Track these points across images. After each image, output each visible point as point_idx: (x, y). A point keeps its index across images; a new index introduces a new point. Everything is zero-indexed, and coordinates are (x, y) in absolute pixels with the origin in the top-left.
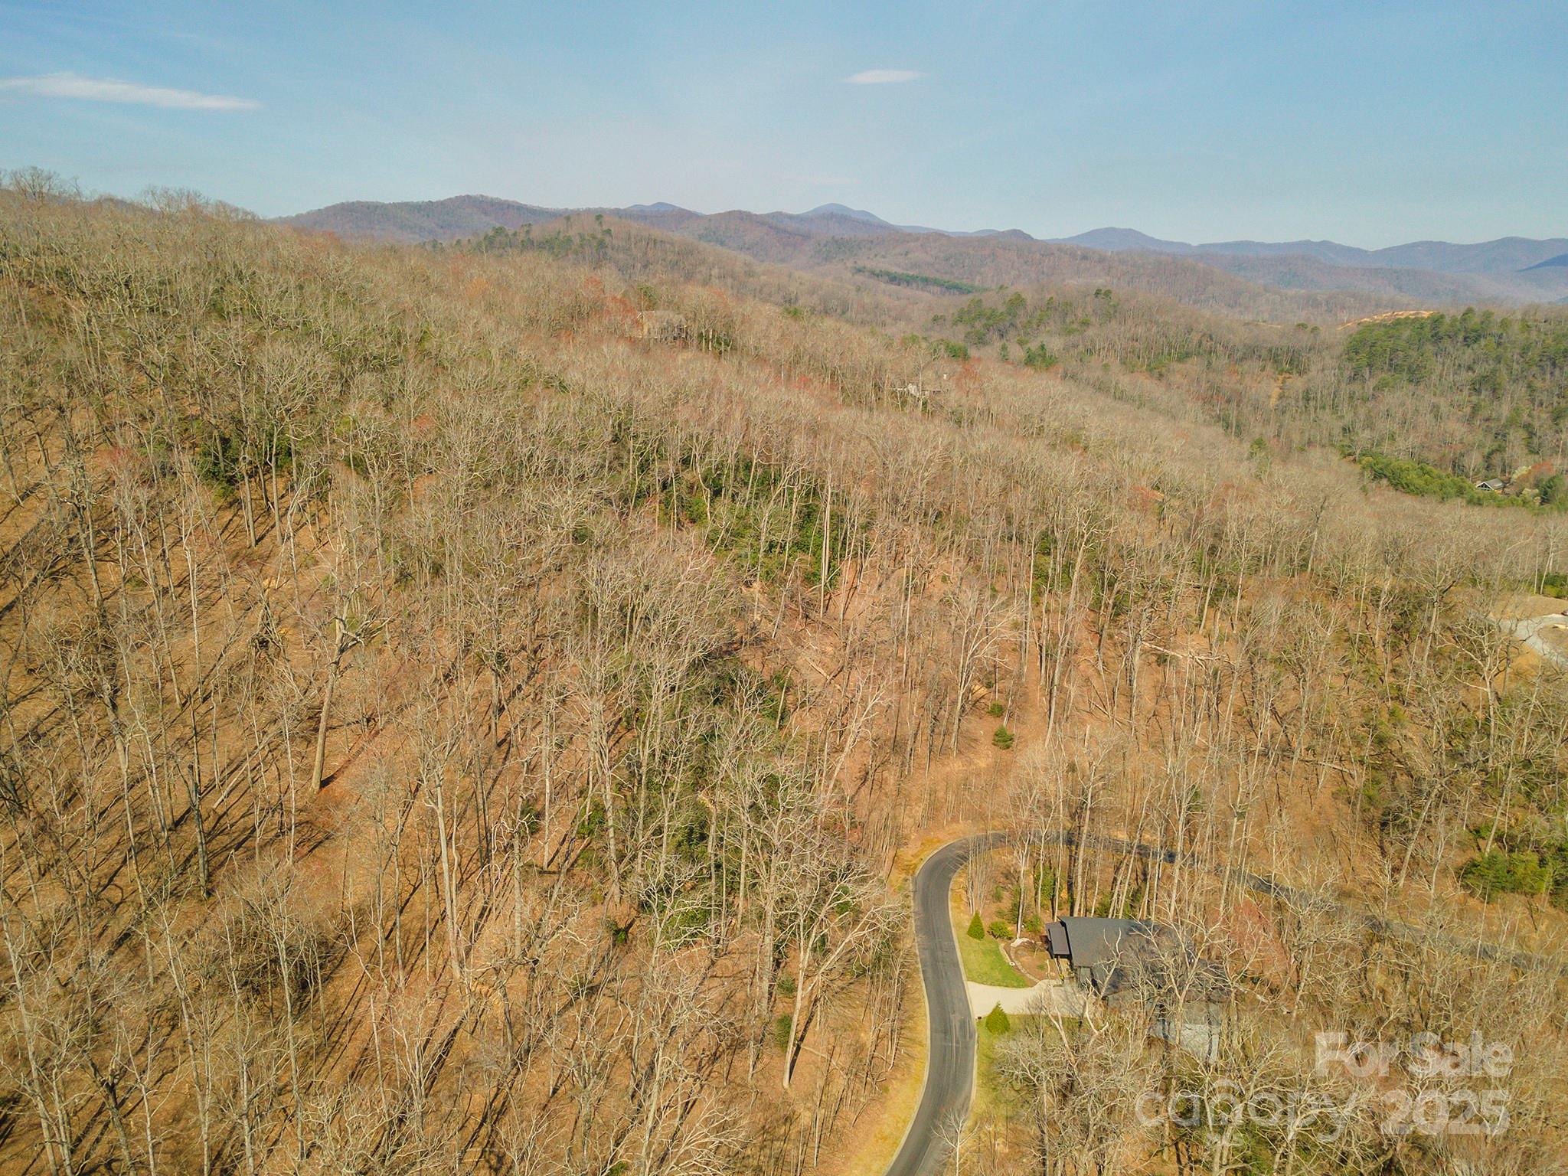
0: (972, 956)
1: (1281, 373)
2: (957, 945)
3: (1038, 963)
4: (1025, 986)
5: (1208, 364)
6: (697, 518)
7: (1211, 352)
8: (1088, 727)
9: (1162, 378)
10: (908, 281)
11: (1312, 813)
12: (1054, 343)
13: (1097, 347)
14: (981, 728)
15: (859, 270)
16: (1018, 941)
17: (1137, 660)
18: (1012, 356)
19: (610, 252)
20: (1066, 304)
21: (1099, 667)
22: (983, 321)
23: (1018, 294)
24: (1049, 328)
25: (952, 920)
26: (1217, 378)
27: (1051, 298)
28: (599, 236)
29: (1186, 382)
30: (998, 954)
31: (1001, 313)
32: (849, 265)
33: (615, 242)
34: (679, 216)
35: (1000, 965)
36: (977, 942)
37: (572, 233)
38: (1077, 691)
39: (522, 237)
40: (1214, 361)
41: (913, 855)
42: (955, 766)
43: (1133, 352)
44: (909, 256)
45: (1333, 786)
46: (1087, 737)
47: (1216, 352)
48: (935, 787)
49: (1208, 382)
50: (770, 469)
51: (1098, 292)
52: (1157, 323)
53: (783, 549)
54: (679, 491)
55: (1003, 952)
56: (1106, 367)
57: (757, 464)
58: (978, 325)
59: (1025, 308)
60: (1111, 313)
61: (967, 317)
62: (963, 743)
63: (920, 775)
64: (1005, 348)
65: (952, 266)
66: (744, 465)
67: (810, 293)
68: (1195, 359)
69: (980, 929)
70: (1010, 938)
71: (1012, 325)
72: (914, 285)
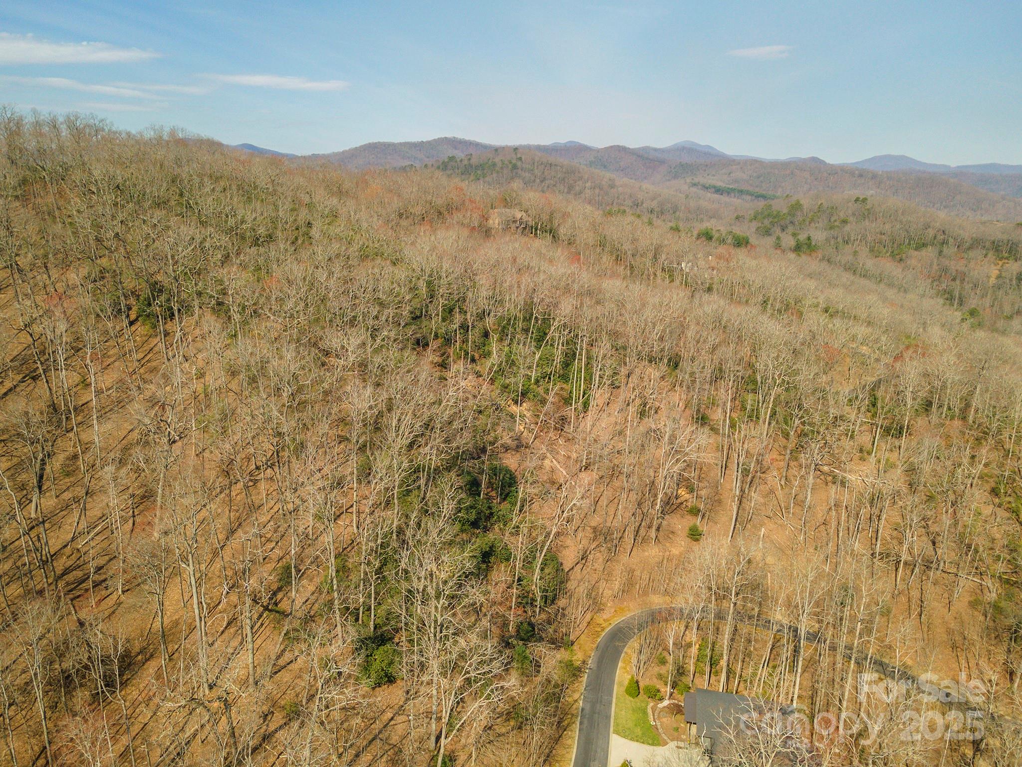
0: (623, 712)
1: (1001, 259)
2: (614, 700)
3: (675, 726)
4: (659, 744)
5: (941, 252)
6: (487, 355)
7: (943, 243)
8: (763, 529)
9: (902, 262)
10: (728, 192)
11: (949, 617)
12: (819, 235)
13: (852, 239)
14: (680, 524)
15: (694, 185)
16: (666, 703)
17: (811, 480)
18: (783, 244)
19: (520, 172)
20: (833, 208)
21: (783, 483)
22: (771, 220)
23: (798, 201)
24: (817, 225)
25: (617, 678)
26: (946, 262)
27: (822, 204)
28: (514, 161)
29: (920, 265)
30: (645, 713)
31: (784, 214)
32: (688, 181)
33: (524, 166)
34: (580, 149)
35: (643, 723)
36: (632, 699)
37: (497, 160)
38: (762, 500)
39: (466, 162)
40: (945, 250)
41: (604, 620)
42: (652, 552)
43: (880, 243)
44: (731, 175)
45: (971, 596)
46: (762, 536)
47: (947, 243)
48: (634, 567)
49: (938, 265)
50: (547, 321)
51: (857, 200)
52: (901, 222)
53: (550, 378)
54: (473, 336)
55: (650, 711)
56: (855, 253)
57: (536, 318)
58: (767, 222)
59: (802, 211)
60: (866, 214)
61: (760, 217)
62: (663, 534)
63: (624, 558)
64: (778, 238)
65: (762, 182)
66: (525, 318)
67: (653, 199)
68: (930, 248)
69: (637, 688)
70: (661, 699)
71: (791, 222)
72: (733, 195)
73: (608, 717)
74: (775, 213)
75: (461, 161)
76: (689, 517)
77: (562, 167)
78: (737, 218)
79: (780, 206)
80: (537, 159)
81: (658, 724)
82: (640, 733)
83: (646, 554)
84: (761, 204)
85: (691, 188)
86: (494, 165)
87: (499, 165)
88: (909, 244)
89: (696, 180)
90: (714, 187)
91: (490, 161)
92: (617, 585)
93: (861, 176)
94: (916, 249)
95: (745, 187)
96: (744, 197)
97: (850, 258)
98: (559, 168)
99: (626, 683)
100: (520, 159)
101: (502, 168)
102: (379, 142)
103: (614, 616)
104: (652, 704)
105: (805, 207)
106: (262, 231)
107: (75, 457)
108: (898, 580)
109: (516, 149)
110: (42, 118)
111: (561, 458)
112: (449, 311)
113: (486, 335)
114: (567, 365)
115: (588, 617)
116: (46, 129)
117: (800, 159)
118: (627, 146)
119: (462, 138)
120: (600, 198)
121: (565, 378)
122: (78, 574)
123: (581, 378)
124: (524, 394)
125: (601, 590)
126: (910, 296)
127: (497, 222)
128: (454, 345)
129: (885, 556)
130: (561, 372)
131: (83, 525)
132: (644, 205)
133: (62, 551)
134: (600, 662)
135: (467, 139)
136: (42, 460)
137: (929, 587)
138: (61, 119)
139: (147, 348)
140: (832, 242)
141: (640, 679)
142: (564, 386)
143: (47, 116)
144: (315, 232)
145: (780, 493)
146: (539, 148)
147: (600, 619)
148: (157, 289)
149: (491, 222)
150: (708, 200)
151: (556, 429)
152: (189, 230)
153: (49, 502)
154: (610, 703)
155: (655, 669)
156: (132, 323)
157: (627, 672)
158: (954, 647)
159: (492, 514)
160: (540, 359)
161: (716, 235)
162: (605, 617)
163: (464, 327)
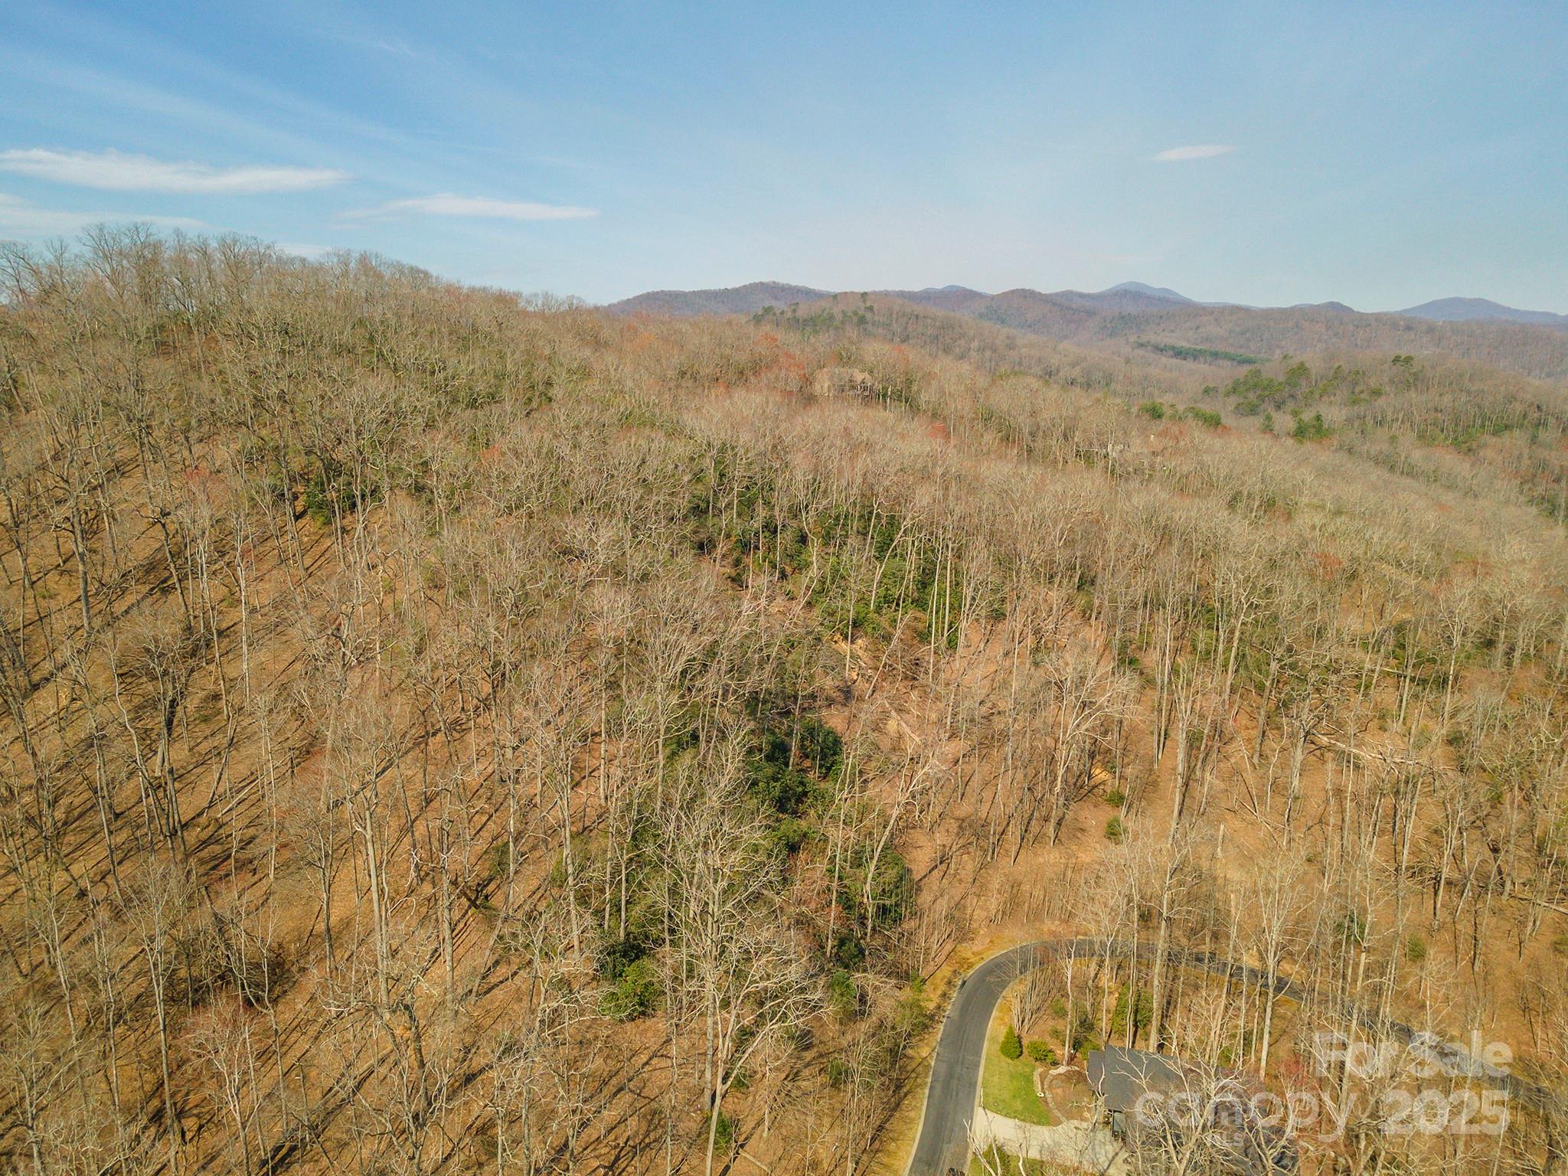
0: (996, 1079)
2: (983, 1062)
4: (1048, 1124)
5: (1534, 439)
6: (802, 567)
7: (1539, 424)
8: (1222, 827)
9: (1471, 454)
10: (1195, 355)
11: (1519, 965)
12: (1334, 413)
13: (1389, 418)
14: (1094, 817)
15: (1142, 345)
16: (1062, 1069)
17: (1299, 755)
18: (1276, 427)
19: (870, 327)
20: (1358, 372)
21: (1256, 760)
22: (1259, 392)
23: (1302, 364)
24: (1332, 398)
25: (988, 1032)
26: (1543, 453)
27: (1340, 367)
28: (861, 313)
29: (1500, 458)
30: (1029, 1080)
31: (1280, 384)
32: (1132, 339)
33: (876, 318)
34: (962, 297)
35: (1026, 1094)
36: (1010, 1061)
37: (836, 311)
38: (1222, 786)
39: (789, 315)
40: (1542, 435)
41: (973, 953)
42: (1050, 858)
43: (1435, 424)
44: (1200, 330)
45: (1555, 933)
46: (1220, 838)
47: (1545, 425)
48: (1021, 878)
49: (1530, 458)
50: (893, 522)
51: (1397, 359)
52: (1469, 393)
53: (898, 605)
54: (785, 539)
55: (1036, 1078)
56: (1393, 439)
57: (878, 515)
58: (1251, 396)
59: (1308, 378)
60: (1411, 381)
61: (1242, 389)
62: (1065, 831)
63: (1005, 863)
64: (1269, 418)
65: (1248, 340)
66: (862, 516)
67: (1073, 365)
68: (1517, 432)
69: (1017, 1045)
70: (1055, 1064)
71: (1292, 396)
72: (1202, 359)
73: (973, 1085)
74: (1266, 382)
75: (782, 313)
76: (1108, 808)
77: (934, 320)
78: (1206, 391)
79: (1273, 370)
80: (896, 308)
81: (1049, 1096)
82: (1020, 1107)
83: (1041, 860)
84: (1245, 369)
85: (1136, 351)
86: (831, 317)
87: (839, 317)
88: (1483, 426)
89: (1144, 339)
90: (1173, 348)
91: (827, 312)
92: (994, 904)
93: (1409, 328)
94: (1495, 433)
95: (1220, 348)
96: (1221, 362)
97: (1385, 447)
98: (929, 321)
99: (1002, 1039)
100: (871, 309)
101: (843, 322)
102: (662, 292)
103: (988, 949)
104: (1040, 1070)
105: (1313, 372)
106: (481, 387)
107: (216, 697)
108: (1439, 905)
109: (864, 295)
110: (188, 241)
111: (913, 721)
112: (747, 505)
113: (803, 539)
114: (924, 585)
115: (948, 947)
116: (193, 257)
117: (1312, 307)
118: (1038, 290)
119: (785, 282)
120: (993, 363)
121: (921, 604)
122: (217, 849)
123: (944, 604)
124: (857, 624)
125: (969, 911)
126: (1481, 503)
127: (826, 385)
128: (755, 553)
129: (1415, 872)
130: (916, 594)
131: (225, 785)
132: (1061, 374)
133: (194, 821)
134: (965, 1008)
135: (794, 284)
136: (173, 701)
137: (1486, 920)
138: (214, 244)
139: (317, 550)
140: (1356, 424)
141: (1024, 1034)
142: (919, 615)
143: (195, 239)
144: (556, 392)
145: (1250, 777)
146: (902, 294)
147: (967, 950)
148: (333, 469)
149: (817, 387)
150: (1163, 367)
151: (906, 678)
152: (378, 384)
153: (180, 754)
154: (977, 1065)
155: (1048, 1024)
156: (298, 517)
157: (1005, 1024)
158: (1525, 1009)
159: (805, 794)
160: (884, 575)
161: (1168, 412)
162: (975, 949)
163: (771, 528)
